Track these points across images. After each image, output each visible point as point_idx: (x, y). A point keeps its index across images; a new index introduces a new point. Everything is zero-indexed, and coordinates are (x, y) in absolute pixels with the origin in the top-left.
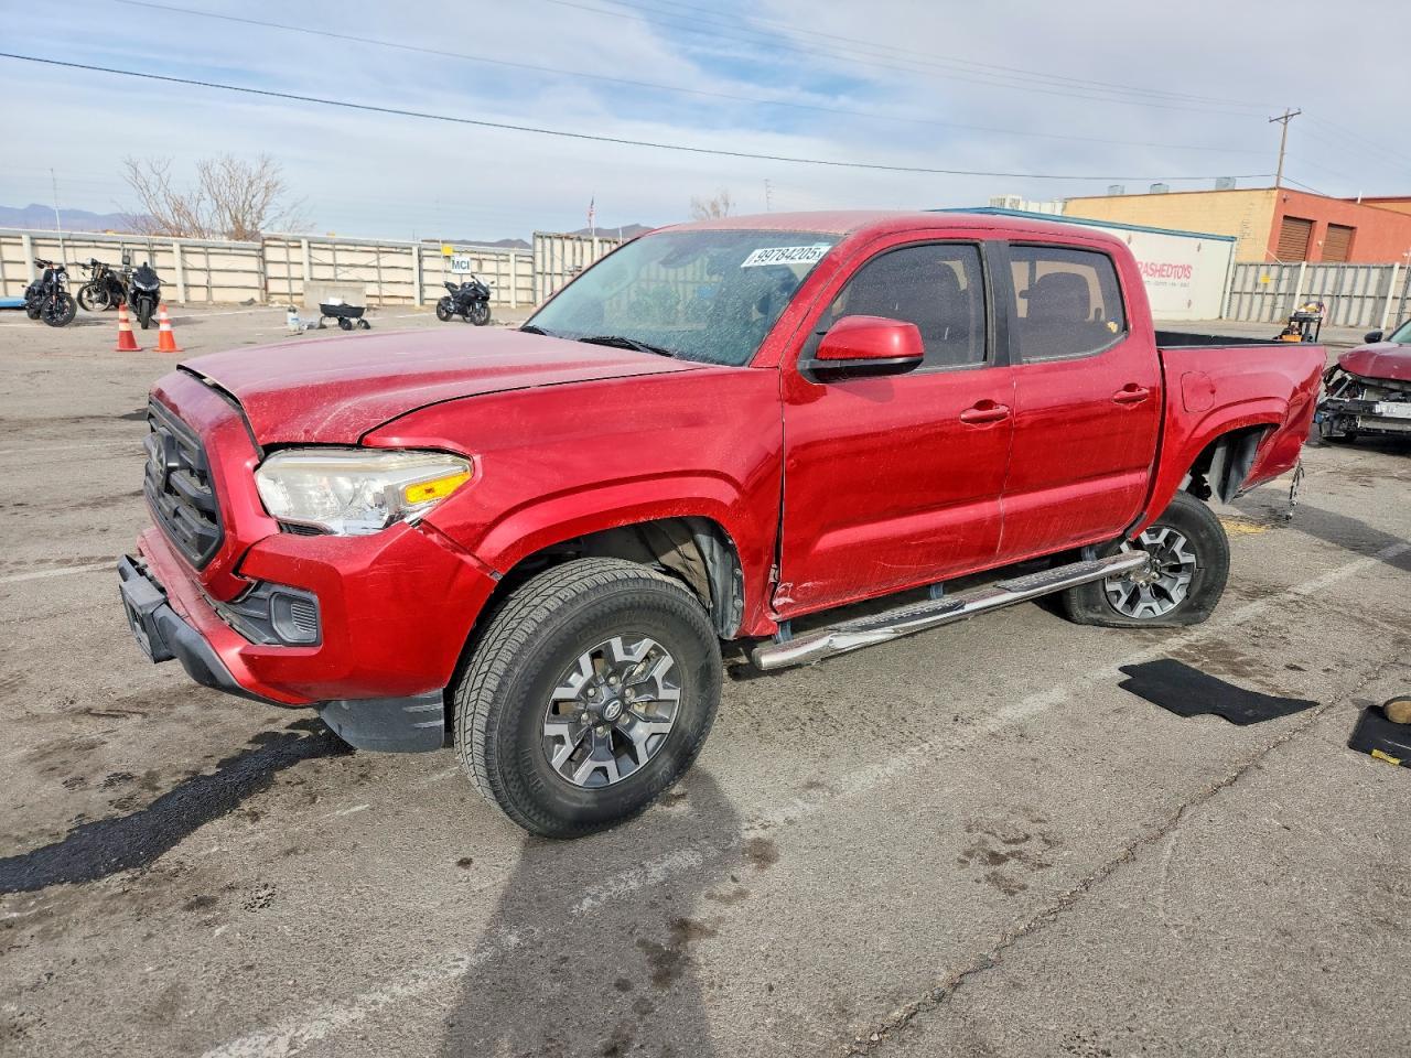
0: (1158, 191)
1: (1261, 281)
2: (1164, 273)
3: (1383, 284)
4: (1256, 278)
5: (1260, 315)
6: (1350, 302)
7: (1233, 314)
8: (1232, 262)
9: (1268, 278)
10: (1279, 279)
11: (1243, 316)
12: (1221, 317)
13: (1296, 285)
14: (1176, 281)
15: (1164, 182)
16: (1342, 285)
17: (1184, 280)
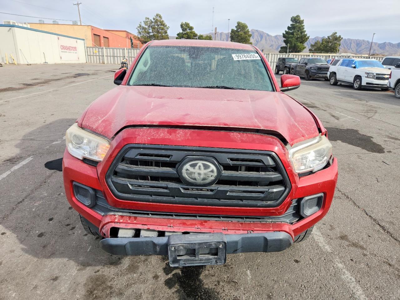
0: (55, 23)
1: (95, 52)
2: (70, 49)
3: (124, 53)
4: (93, 51)
5: (97, 61)
6: (117, 58)
7: (90, 62)
8: (85, 46)
9: (96, 51)
10: (99, 52)
11: (92, 62)
12: (87, 62)
13: (103, 53)
14: (74, 51)
15: (56, 21)
16: (114, 53)
17: (75, 51)
